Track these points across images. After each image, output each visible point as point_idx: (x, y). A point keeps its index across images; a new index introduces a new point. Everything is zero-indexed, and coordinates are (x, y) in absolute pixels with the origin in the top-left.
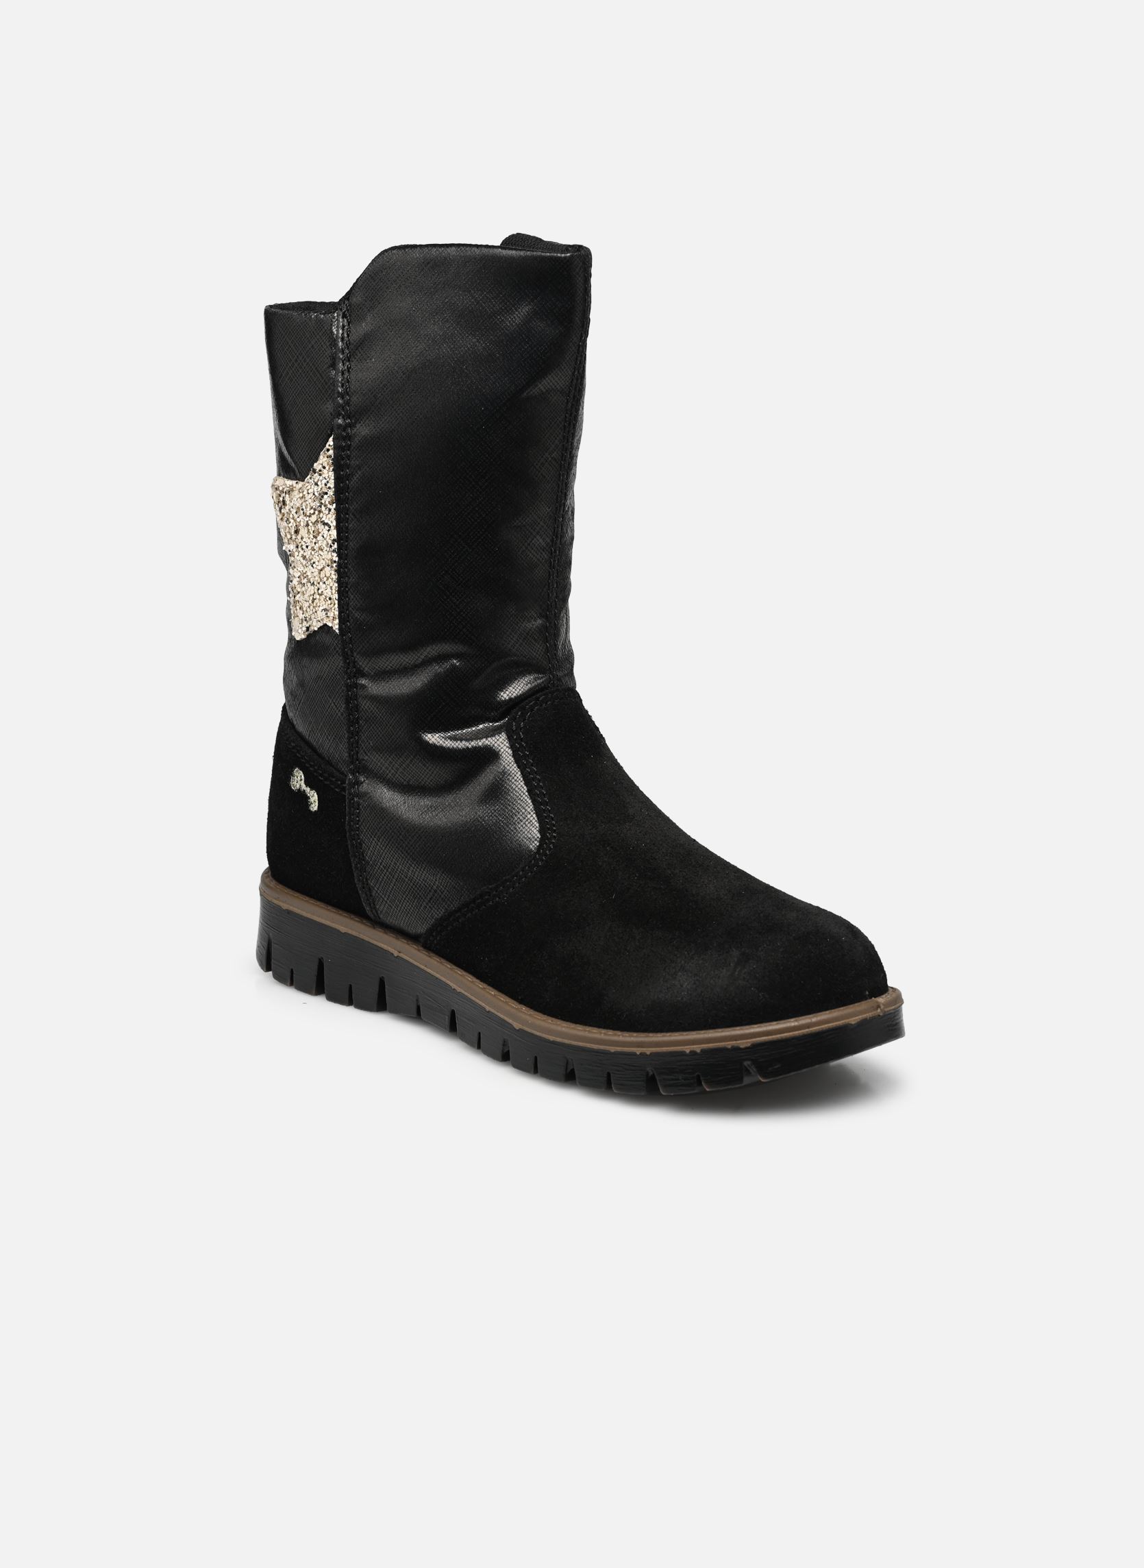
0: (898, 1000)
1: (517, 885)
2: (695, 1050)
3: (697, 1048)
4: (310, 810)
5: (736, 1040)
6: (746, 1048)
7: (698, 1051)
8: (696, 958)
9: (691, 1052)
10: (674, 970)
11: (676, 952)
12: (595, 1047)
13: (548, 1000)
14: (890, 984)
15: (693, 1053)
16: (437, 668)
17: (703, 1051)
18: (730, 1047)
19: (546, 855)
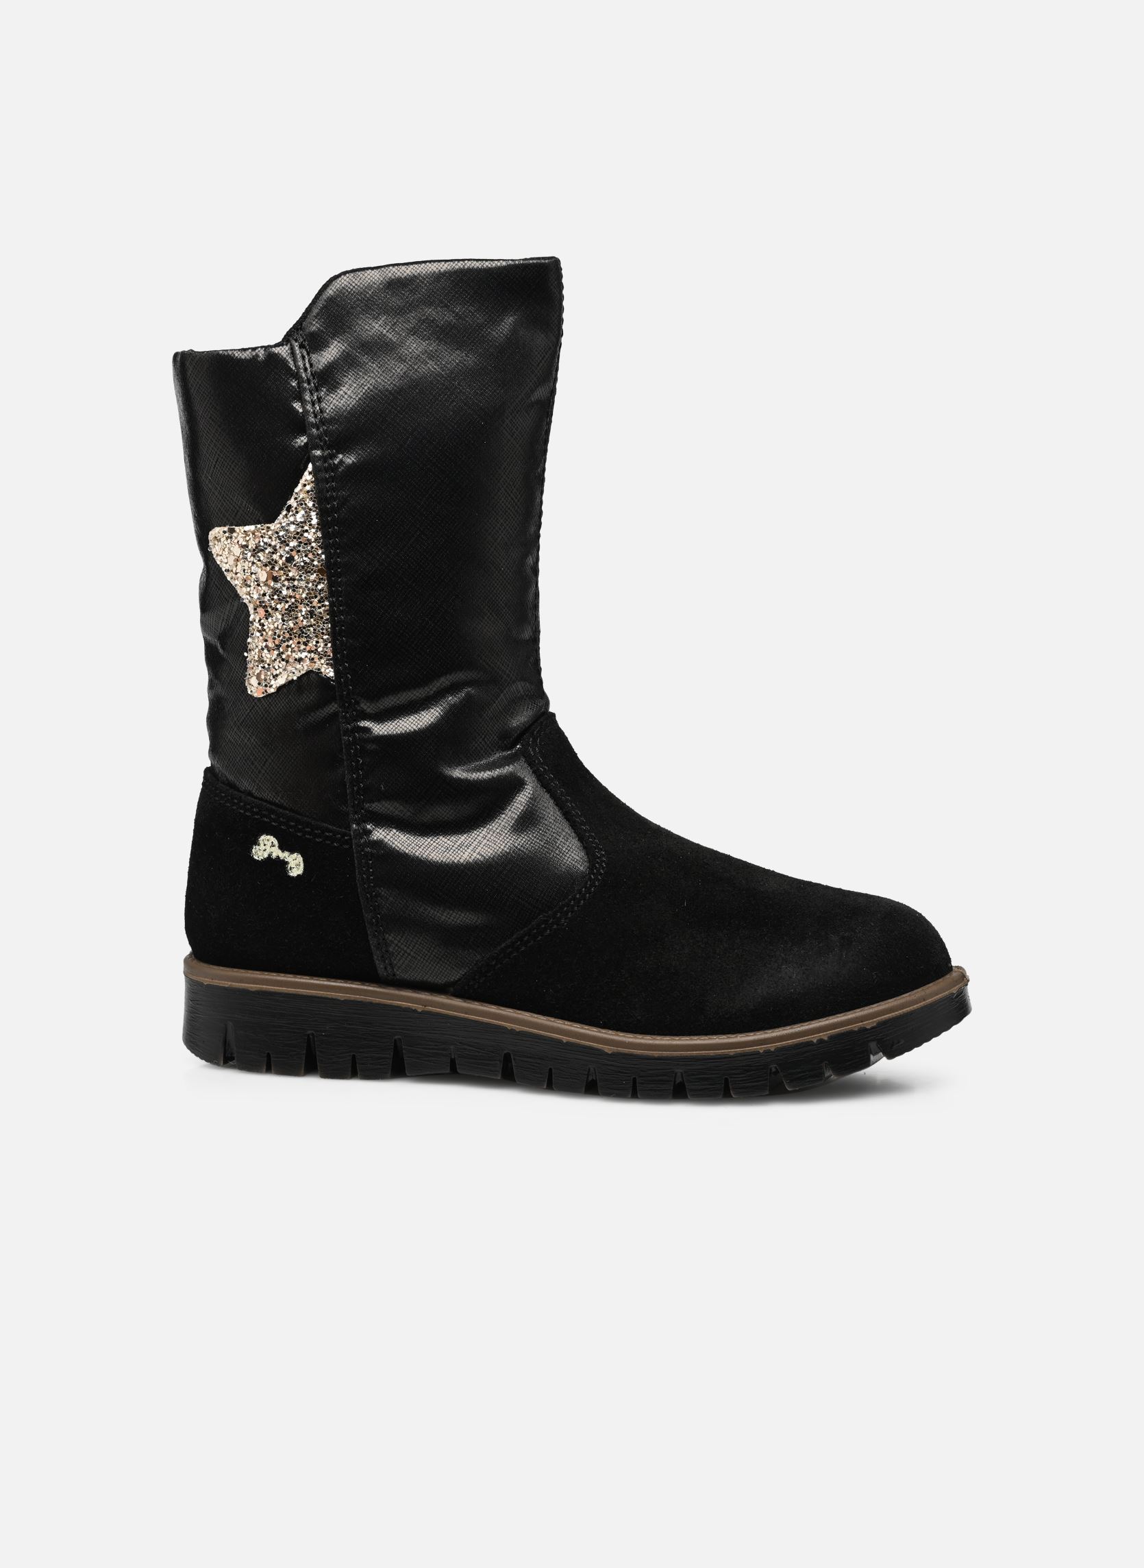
0: (963, 979)
1: (576, 908)
2: (822, 1037)
3: (824, 1036)
4: (289, 876)
5: (862, 1022)
6: (873, 1028)
7: (826, 1038)
8: (796, 949)
9: (818, 1041)
10: (776, 964)
11: (771, 947)
12: (712, 1053)
13: (639, 1018)
14: (954, 963)
15: (821, 1041)
16: (451, 699)
17: (831, 1037)
18: (856, 1029)
19: (601, 874)
